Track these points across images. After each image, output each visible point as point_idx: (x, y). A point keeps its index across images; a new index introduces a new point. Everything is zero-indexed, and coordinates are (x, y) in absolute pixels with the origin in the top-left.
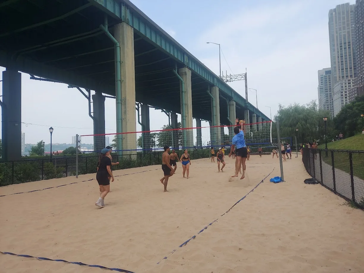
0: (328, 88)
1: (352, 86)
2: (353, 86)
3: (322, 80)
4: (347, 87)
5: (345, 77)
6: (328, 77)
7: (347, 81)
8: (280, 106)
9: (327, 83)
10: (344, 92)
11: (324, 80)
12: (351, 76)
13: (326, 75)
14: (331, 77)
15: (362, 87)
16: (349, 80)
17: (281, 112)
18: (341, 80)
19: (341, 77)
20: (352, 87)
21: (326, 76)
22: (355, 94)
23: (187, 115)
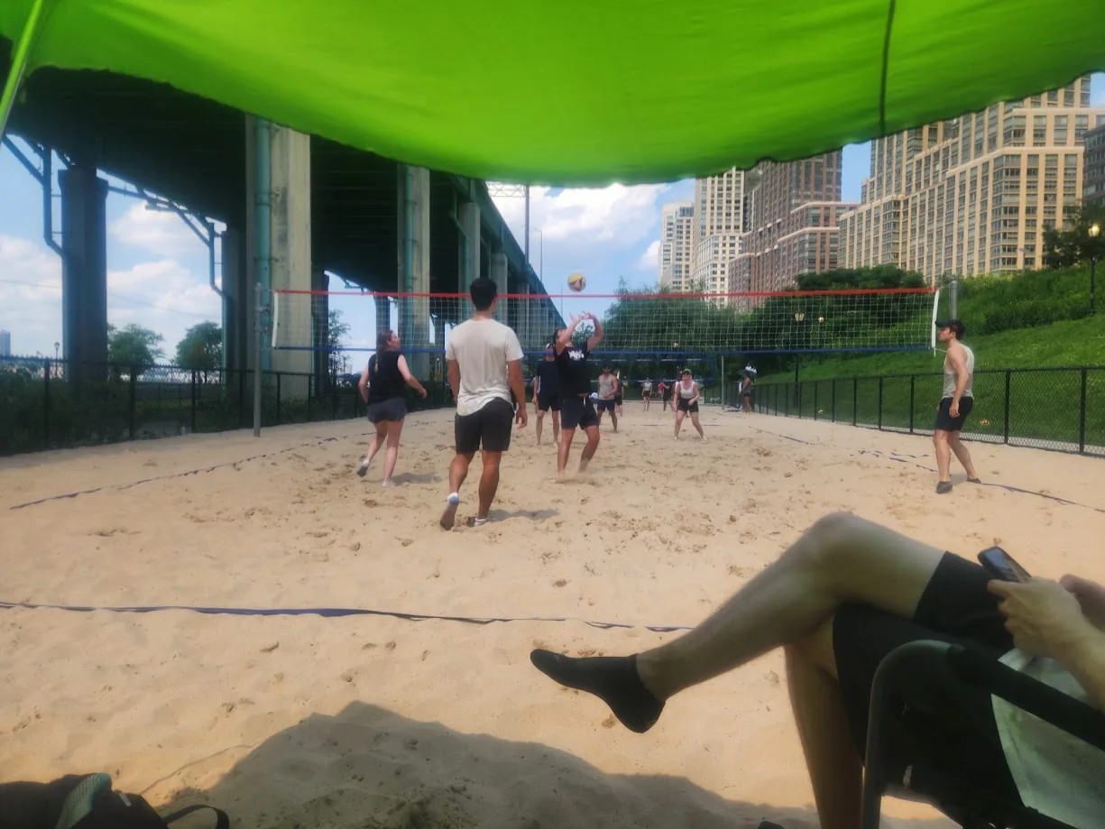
0: (684, 251)
1: (737, 252)
2: (741, 252)
3: (670, 229)
4: (728, 255)
5: (724, 228)
6: (684, 224)
7: (728, 238)
8: (622, 282)
9: (681, 238)
10: (719, 266)
11: (675, 230)
12: (737, 227)
13: (681, 218)
14: (692, 225)
15: (759, 257)
16: (733, 238)
17: (625, 297)
18: (715, 234)
19: (715, 227)
20: (737, 256)
21: (682, 221)
22: (744, 272)
23: (415, 274)
